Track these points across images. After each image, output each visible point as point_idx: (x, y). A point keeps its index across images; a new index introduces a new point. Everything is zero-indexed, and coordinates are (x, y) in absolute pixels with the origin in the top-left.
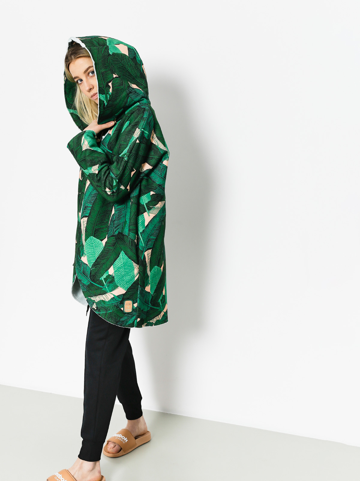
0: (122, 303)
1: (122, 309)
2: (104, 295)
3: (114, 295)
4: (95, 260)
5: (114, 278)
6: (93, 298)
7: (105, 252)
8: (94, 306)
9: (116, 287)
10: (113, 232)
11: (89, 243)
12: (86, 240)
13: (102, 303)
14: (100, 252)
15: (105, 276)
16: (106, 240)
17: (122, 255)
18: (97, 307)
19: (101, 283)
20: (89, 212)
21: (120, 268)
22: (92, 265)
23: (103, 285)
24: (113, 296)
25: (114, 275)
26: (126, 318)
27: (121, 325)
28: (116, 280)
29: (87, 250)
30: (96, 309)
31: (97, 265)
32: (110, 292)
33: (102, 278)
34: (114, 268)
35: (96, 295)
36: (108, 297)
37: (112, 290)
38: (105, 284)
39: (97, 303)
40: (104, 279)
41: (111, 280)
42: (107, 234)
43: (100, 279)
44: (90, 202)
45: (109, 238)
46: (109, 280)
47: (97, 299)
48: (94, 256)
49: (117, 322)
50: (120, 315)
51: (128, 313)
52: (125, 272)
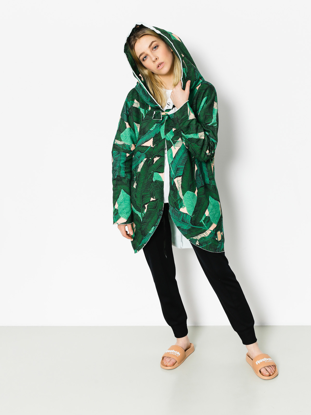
0: (216, 235)
1: (217, 239)
2: (204, 233)
3: (211, 230)
4: (194, 209)
5: (210, 218)
6: (195, 238)
7: (199, 200)
8: (197, 243)
9: (211, 224)
10: (201, 183)
11: (187, 197)
12: (183, 195)
13: (203, 239)
14: (196, 202)
15: (203, 219)
16: (197, 191)
17: (211, 199)
18: (200, 243)
19: (201, 225)
20: (182, 172)
21: (212, 209)
22: (192, 213)
23: (203, 225)
24: (210, 232)
25: (209, 216)
26: (220, 245)
27: (219, 251)
28: (211, 219)
29: (186, 203)
30: (199, 244)
31: (196, 212)
32: (208, 229)
33: (202, 221)
34: (209, 211)
35: (197, 235)
36: (207, 233)
37: (210, 227)
38: (204, 224)
39: (199, 240)
40: (204, 221)
41: (208, 220)
42: (196, 186)
43: (200, 222)
44: (182, 164)
45: (199, 189)
46: (207, 220)
47: (199, 237)
48: (193, 206)
49: (216, 250)
50: (216, 243)
51: (220, 241)
52: (216, 211)
